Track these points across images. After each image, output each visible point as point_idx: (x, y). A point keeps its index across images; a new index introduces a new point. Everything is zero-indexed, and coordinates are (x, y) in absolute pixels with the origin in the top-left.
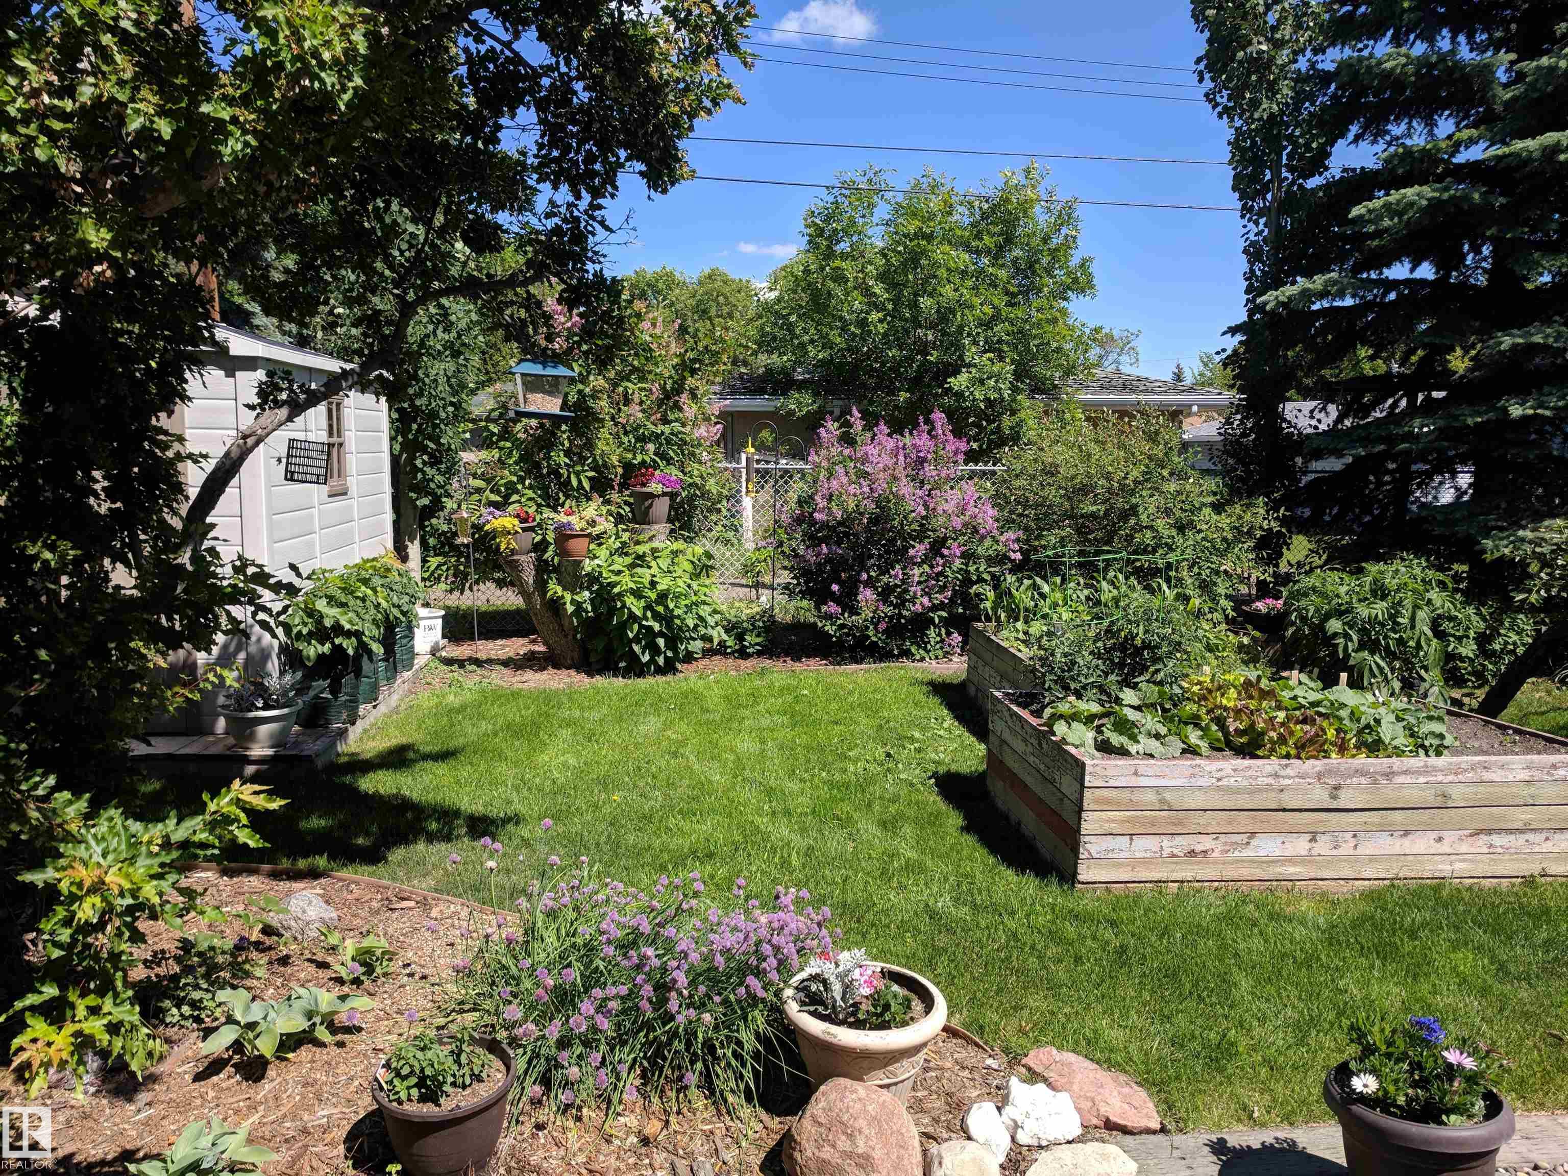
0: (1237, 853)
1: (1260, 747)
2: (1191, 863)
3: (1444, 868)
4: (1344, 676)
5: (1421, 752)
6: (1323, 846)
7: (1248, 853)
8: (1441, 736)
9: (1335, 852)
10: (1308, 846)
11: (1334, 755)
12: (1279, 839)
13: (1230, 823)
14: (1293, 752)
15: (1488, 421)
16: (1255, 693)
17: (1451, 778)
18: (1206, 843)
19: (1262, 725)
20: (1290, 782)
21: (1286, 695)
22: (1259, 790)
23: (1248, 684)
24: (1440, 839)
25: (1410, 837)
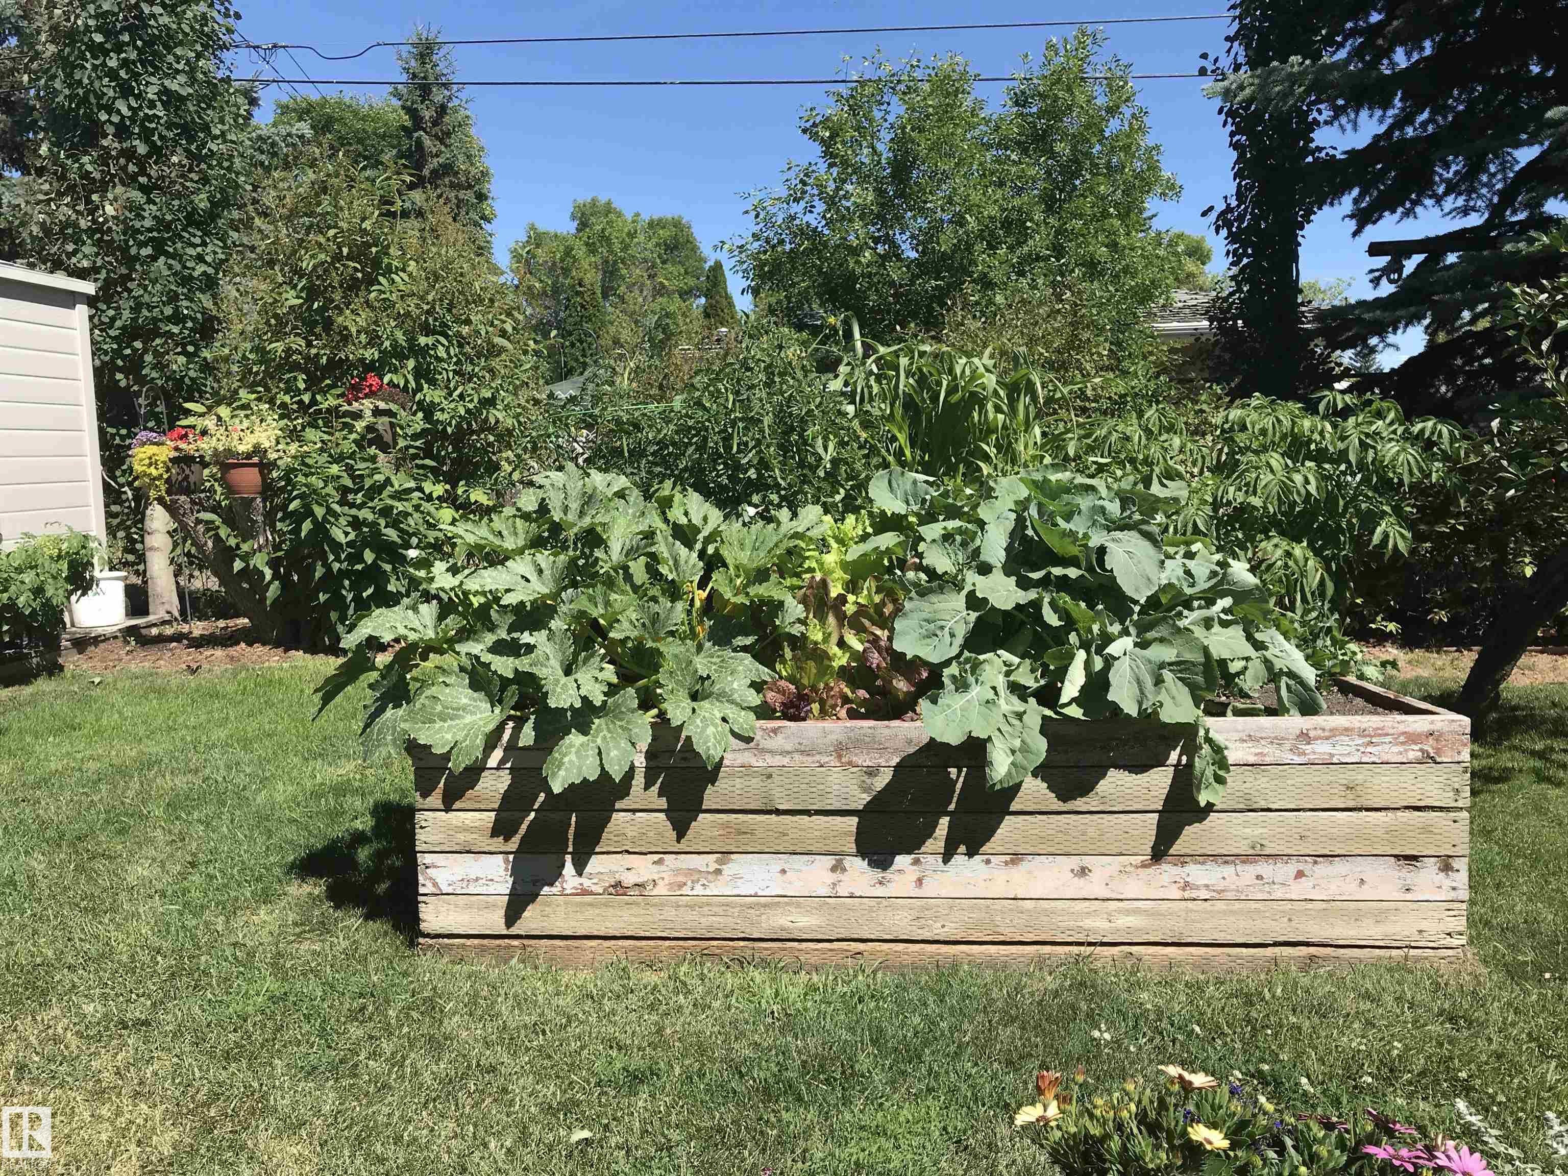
0: (699, 890)
2: (618, 906)
7: (721, 888)
9: (881, 891)
10: (831, 877)
12: (774, 863)
18: (643, 870)
24: (1083, 872)
25: (1026, 865)
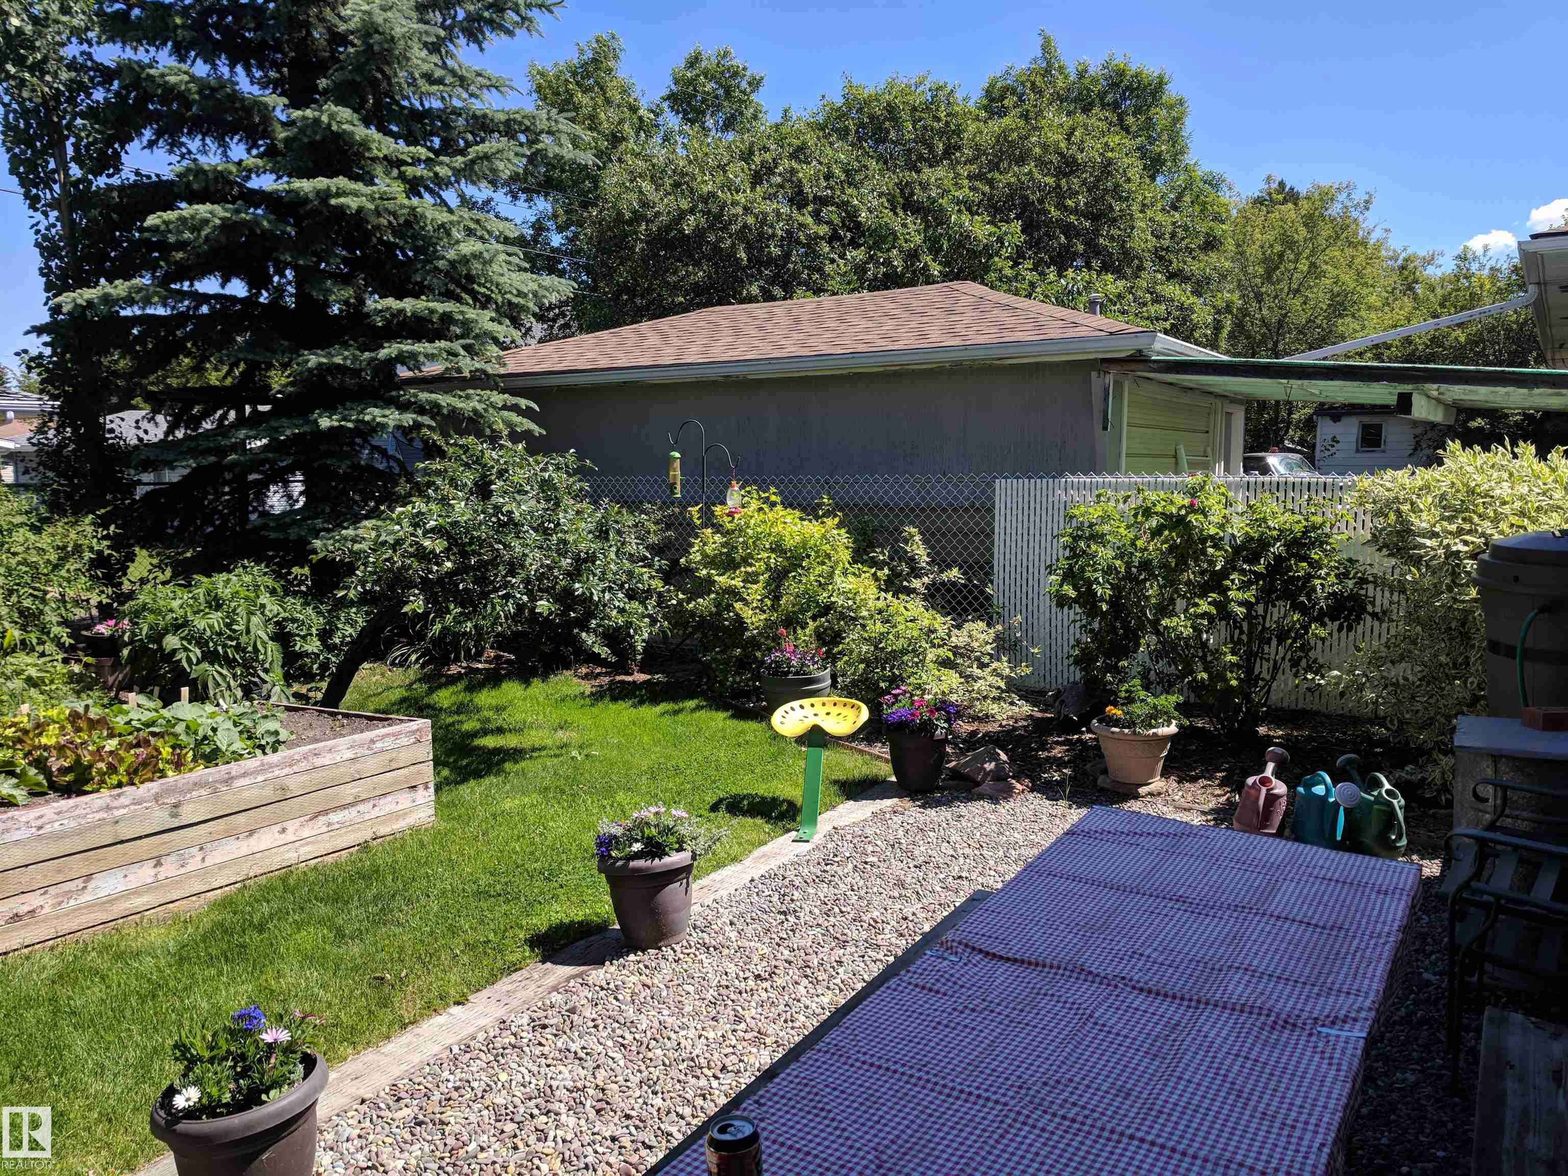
0: (72, 902)
1: (87, 782)
2: (16, 929)
3: (290, 856)
4: (185, 691)
5: (258, 752)
6: (169, 868)
7: (86, 897)
8: (276, 733)
9: (183, 871)
10: (152, 872)
11: (170, 773)
12: (120, 873)
13: (59, 871)
14: (125, 780)
15: (305, 434)
16: (82, 724)
17: (286, 771)
18: (34, 901)
19: (89, 758)
20: (122, 811)
21: (120, 721)
22: (92, 828)
23: (74, 717)
24: (284, 830)
25: (256, 836)
